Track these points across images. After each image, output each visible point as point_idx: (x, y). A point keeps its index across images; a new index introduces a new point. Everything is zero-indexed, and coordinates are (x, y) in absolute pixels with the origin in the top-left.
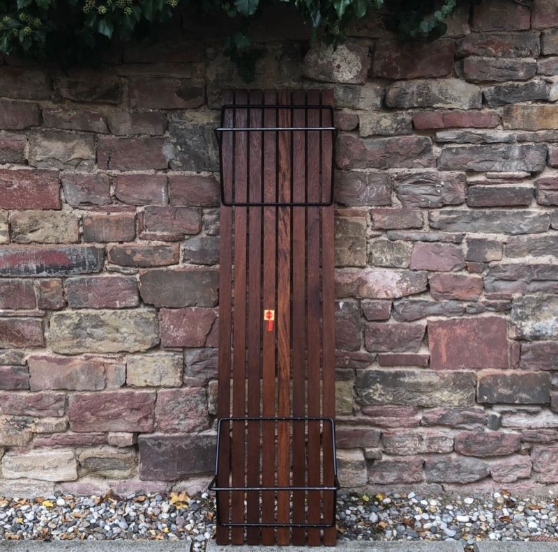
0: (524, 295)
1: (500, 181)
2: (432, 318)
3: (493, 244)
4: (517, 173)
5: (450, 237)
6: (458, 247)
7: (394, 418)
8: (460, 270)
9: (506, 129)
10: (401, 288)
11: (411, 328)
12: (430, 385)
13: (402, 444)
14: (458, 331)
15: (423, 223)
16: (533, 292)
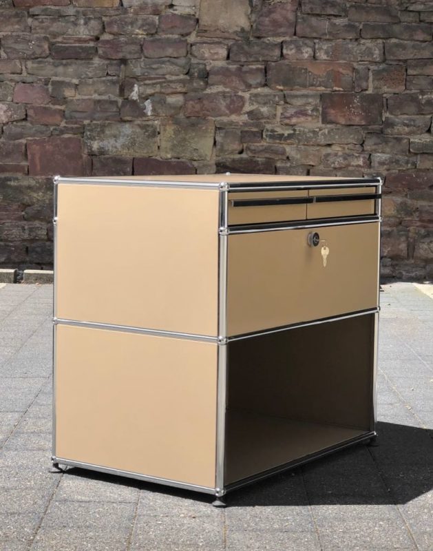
0: (91, 121)
1: (72, 41)
2: (29, 138)
3: (69, 85)
4: (84, 36)
5: (40, 80)
6: (45, 87)
7: (4, 213)
8: (48, 104)
9: (75, 6)
10: (8, 116)
11: (14, 145)
12: (29, 187)
13: (10, 232)
14: (47, 147)
15: (22, 70)
16: (99, 120)
